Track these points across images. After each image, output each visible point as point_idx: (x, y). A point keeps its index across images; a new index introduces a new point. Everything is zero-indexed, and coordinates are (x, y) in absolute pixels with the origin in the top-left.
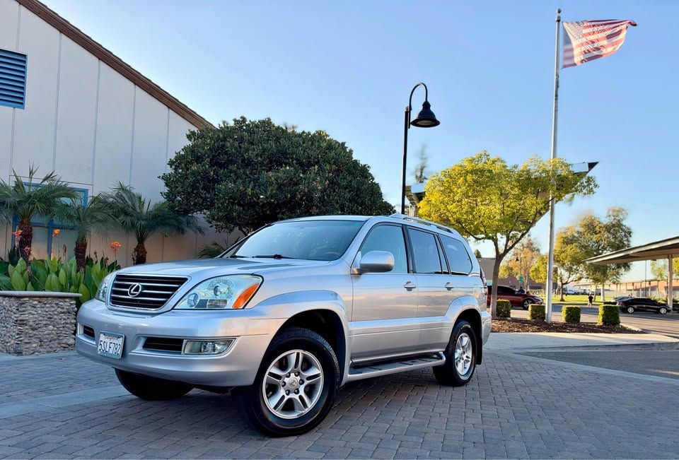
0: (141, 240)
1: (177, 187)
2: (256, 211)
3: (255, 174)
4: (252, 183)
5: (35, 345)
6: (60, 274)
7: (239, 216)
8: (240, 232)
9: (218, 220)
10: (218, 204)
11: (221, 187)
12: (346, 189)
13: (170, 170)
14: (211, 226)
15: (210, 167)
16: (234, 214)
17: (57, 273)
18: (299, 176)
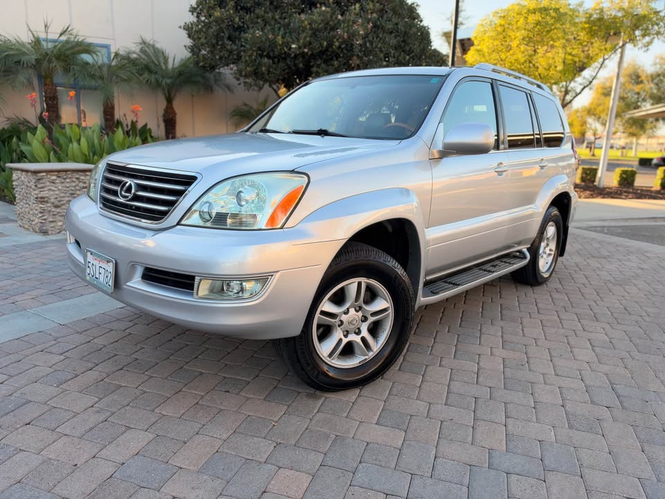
0: (169, 100)
1: (200, 38)
2: (287, 65)
3: (285, 18)
4: (282, 29)
5: (60, 224)
6: (81, 144)
7: (269, 72)
8: (271, 89)
9: (246, 76)
10: (245, 57)
11: (248, 36)
12: (391, 33)
13: (191, 18)
14: (240, 84)
15: (234, 12)
16: (264, 69)
17: (79, 141)
18: (336, 18)
